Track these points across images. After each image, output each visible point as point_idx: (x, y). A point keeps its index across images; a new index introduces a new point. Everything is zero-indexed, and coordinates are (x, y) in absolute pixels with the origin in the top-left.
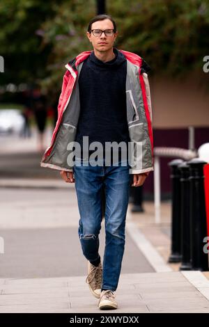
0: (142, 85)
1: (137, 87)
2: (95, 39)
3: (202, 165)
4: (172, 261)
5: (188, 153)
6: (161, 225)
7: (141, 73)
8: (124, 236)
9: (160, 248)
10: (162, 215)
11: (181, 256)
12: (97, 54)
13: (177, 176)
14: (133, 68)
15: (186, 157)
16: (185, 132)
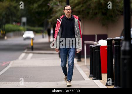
0: (79, 25)
1: (78, 25)
2: (66, 12)
3: (99, 46)
4: (90, 77)
5: (95, 43)
6: (87, 65)
7: (79, 22)
8: (73, 66)
9: (86, 73)
10: (87, 62)
11: (93, 75)
12: (67, 16)
13: (92, 50)
14: (76, 20)
15: (95, 44)
16: (94, 36)
